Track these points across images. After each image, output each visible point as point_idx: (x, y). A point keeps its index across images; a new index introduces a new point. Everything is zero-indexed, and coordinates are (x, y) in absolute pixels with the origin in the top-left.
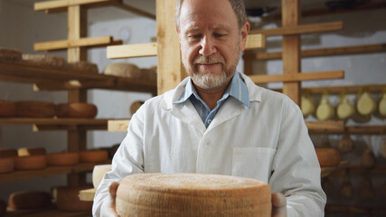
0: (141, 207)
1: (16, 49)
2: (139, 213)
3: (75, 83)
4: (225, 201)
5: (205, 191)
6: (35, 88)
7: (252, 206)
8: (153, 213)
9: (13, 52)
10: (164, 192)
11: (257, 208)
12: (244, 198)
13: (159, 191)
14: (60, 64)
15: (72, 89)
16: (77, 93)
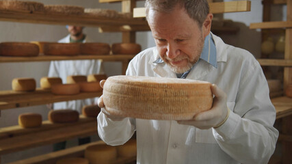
0: (112, 94)
1: (79, 6)
2: (111, 98)
3: (127, 27)
4: (166, 91)
5: (152, 84)
6: (100, 30)
7: (188, 96)
8: (118, 97)
9: (77, 8)
10: (126, 83)
11: (192, 98)
12: (182, 90)
13: (123, 83)
14: (112, 15)
15: (125, 31)
16: (128, 34)
